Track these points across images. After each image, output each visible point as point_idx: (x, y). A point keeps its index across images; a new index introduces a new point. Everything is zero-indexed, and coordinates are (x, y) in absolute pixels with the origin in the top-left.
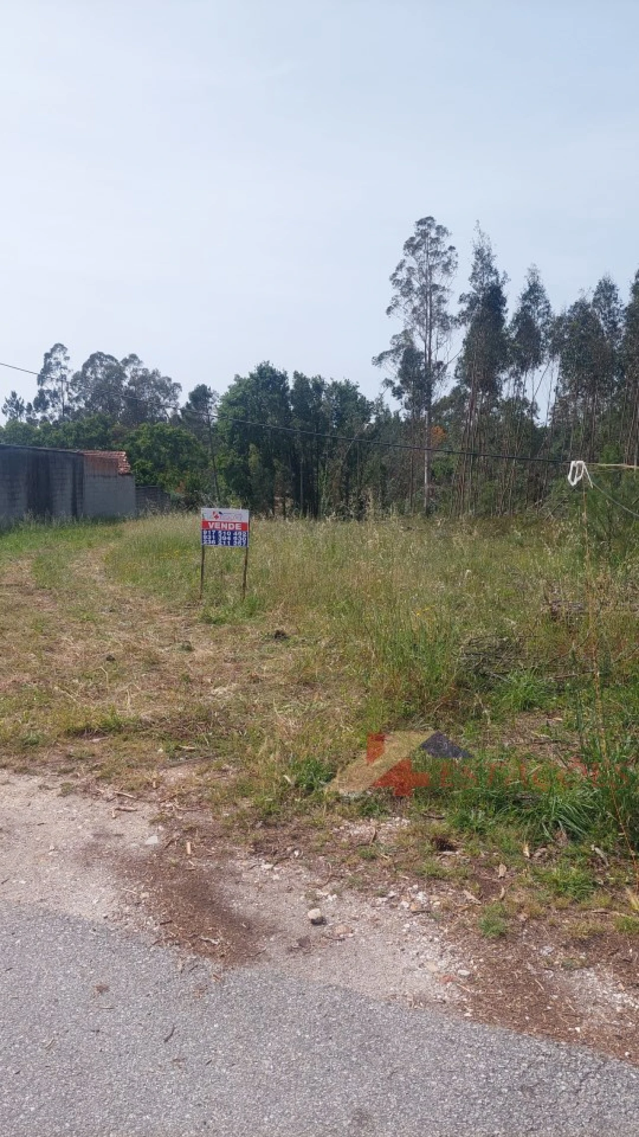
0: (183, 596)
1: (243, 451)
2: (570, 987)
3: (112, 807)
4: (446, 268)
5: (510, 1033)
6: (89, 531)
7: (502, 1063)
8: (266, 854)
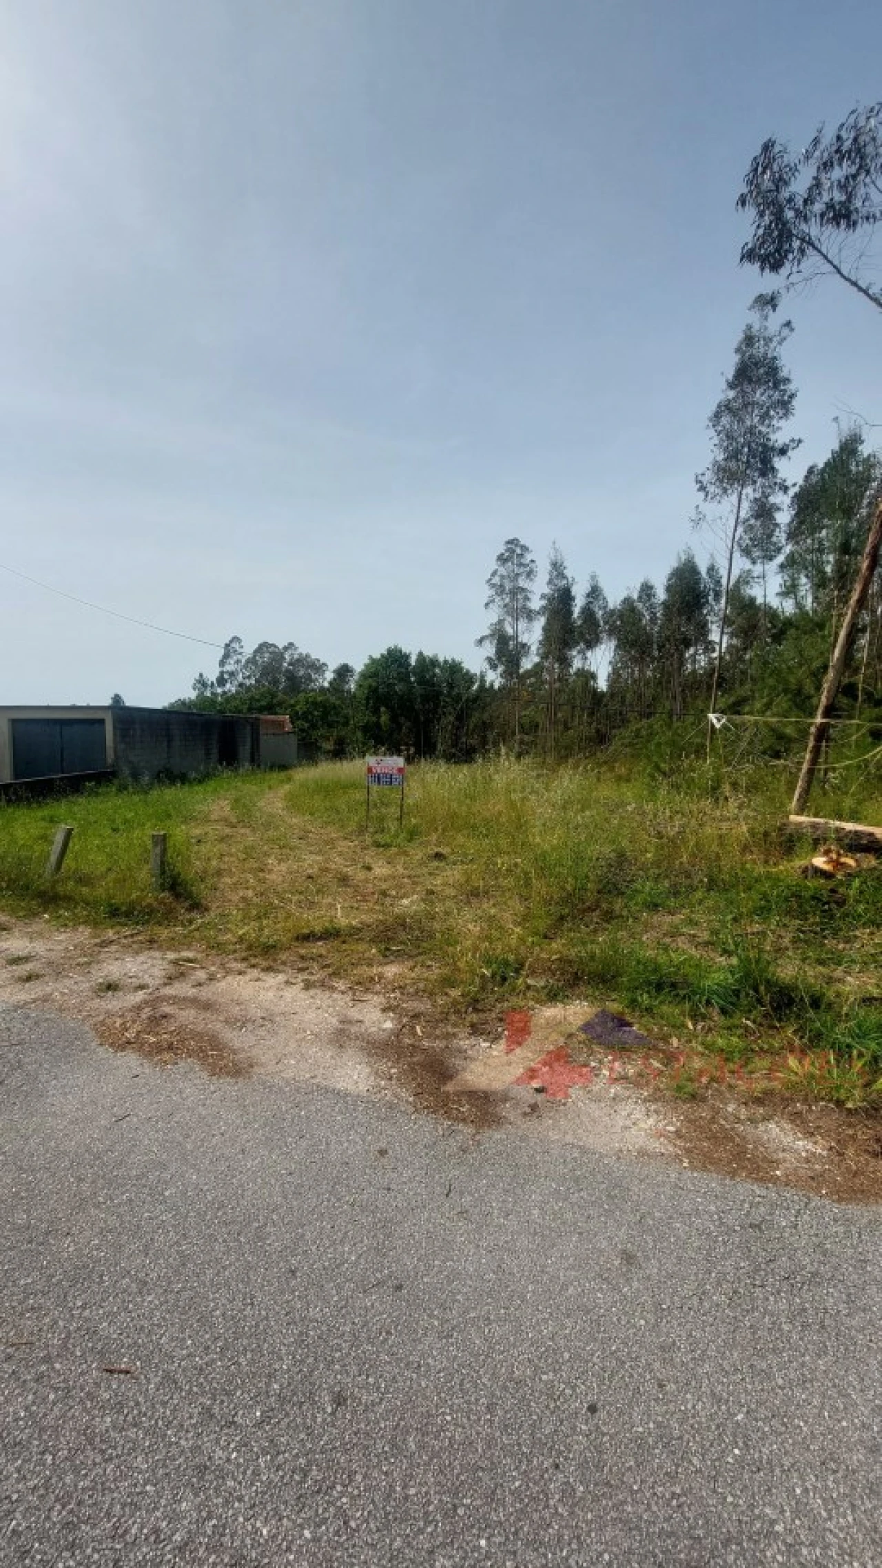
0: (352, 826)
1: (376, 711)
2: (759, 1139)
3: (348, 998)
4: (530, 574)
5: (725, 1179)
6: (268, 777)
7: (728, 1205)
8: (482, 1034)
